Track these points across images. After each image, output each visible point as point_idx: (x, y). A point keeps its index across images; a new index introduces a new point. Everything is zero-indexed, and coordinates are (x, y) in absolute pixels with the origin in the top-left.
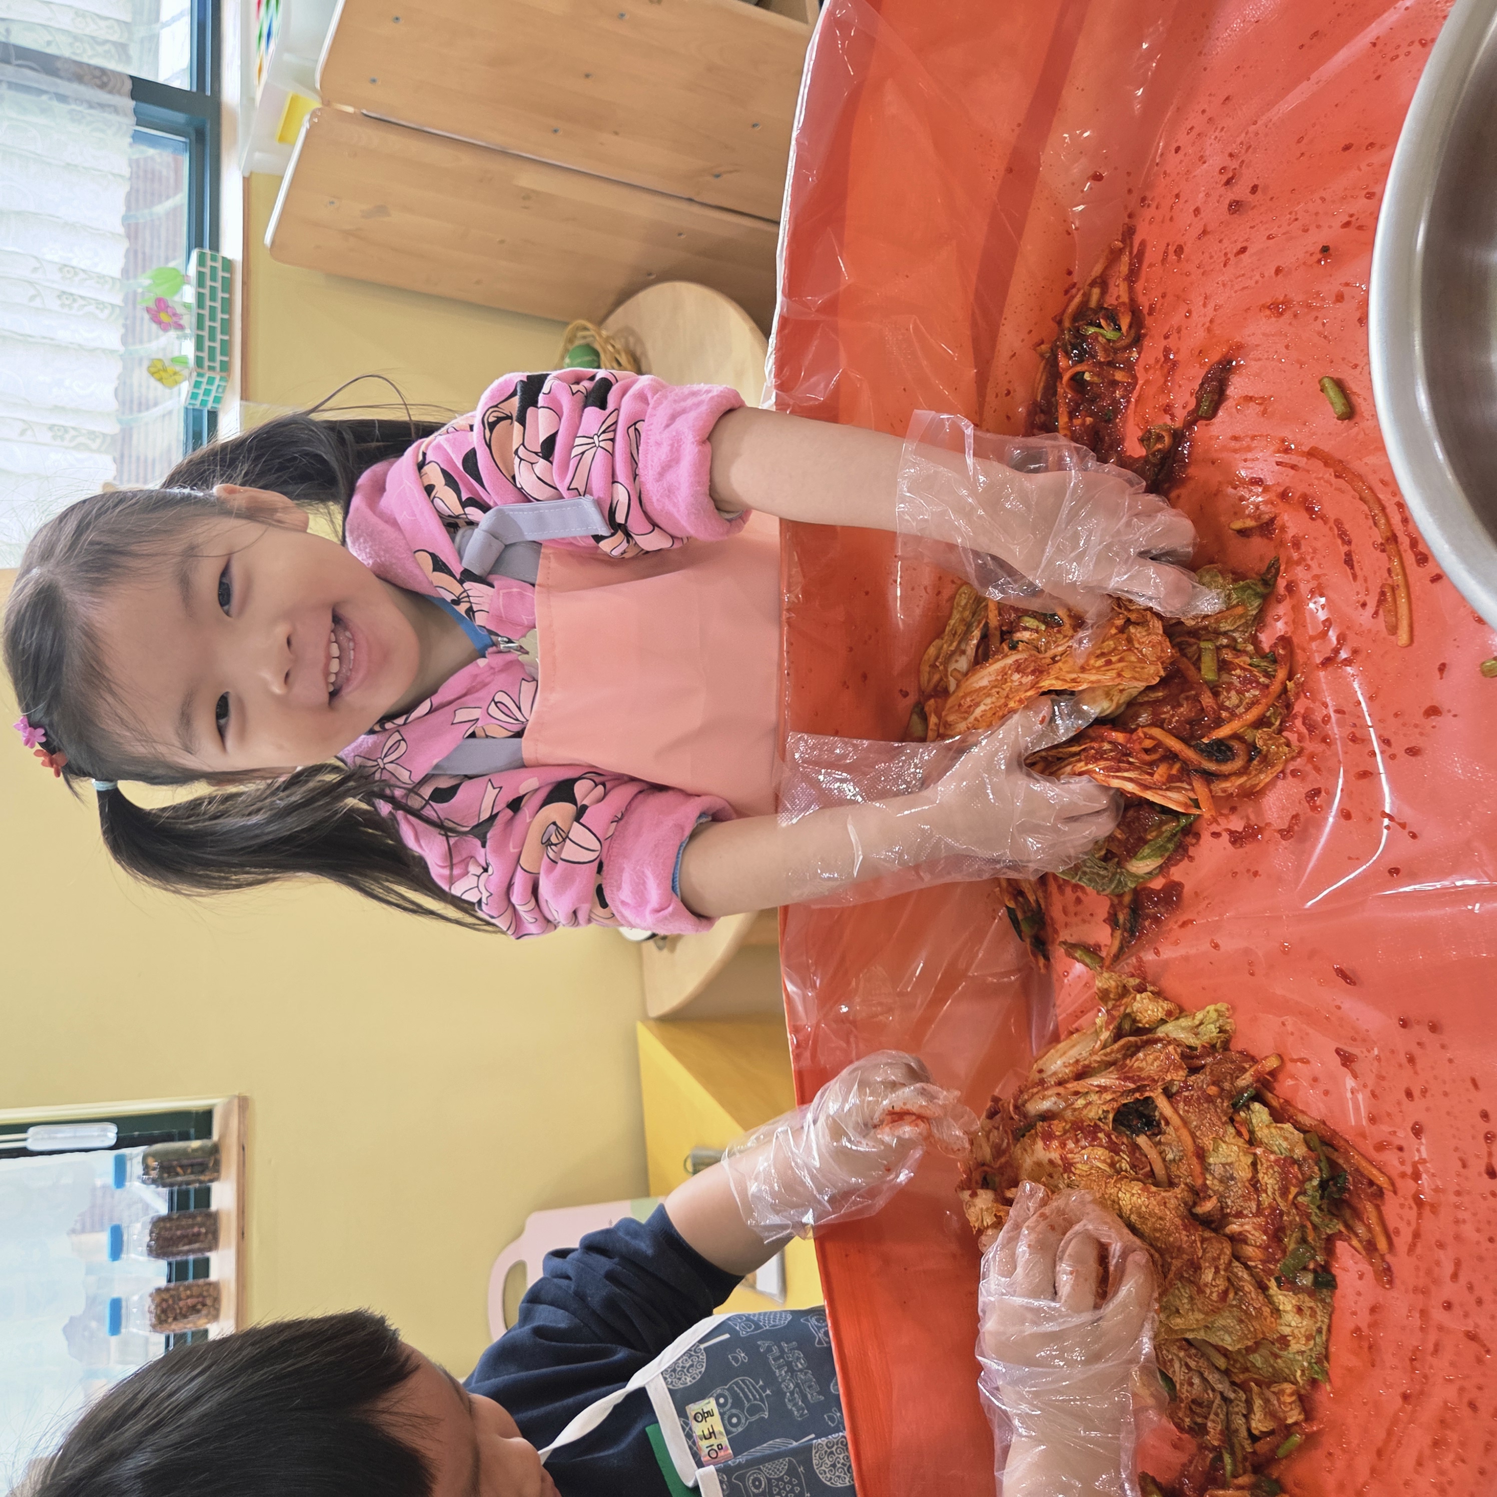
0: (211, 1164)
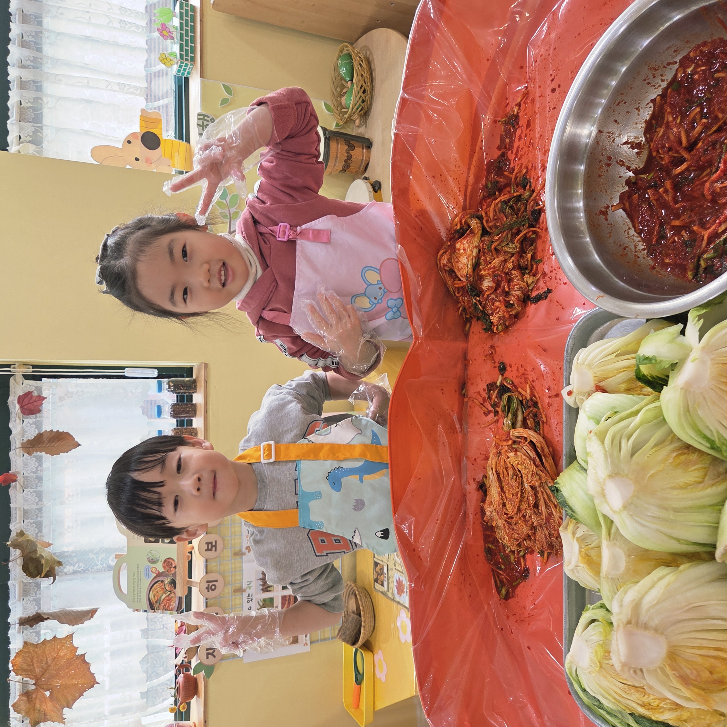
0: (193, 387)
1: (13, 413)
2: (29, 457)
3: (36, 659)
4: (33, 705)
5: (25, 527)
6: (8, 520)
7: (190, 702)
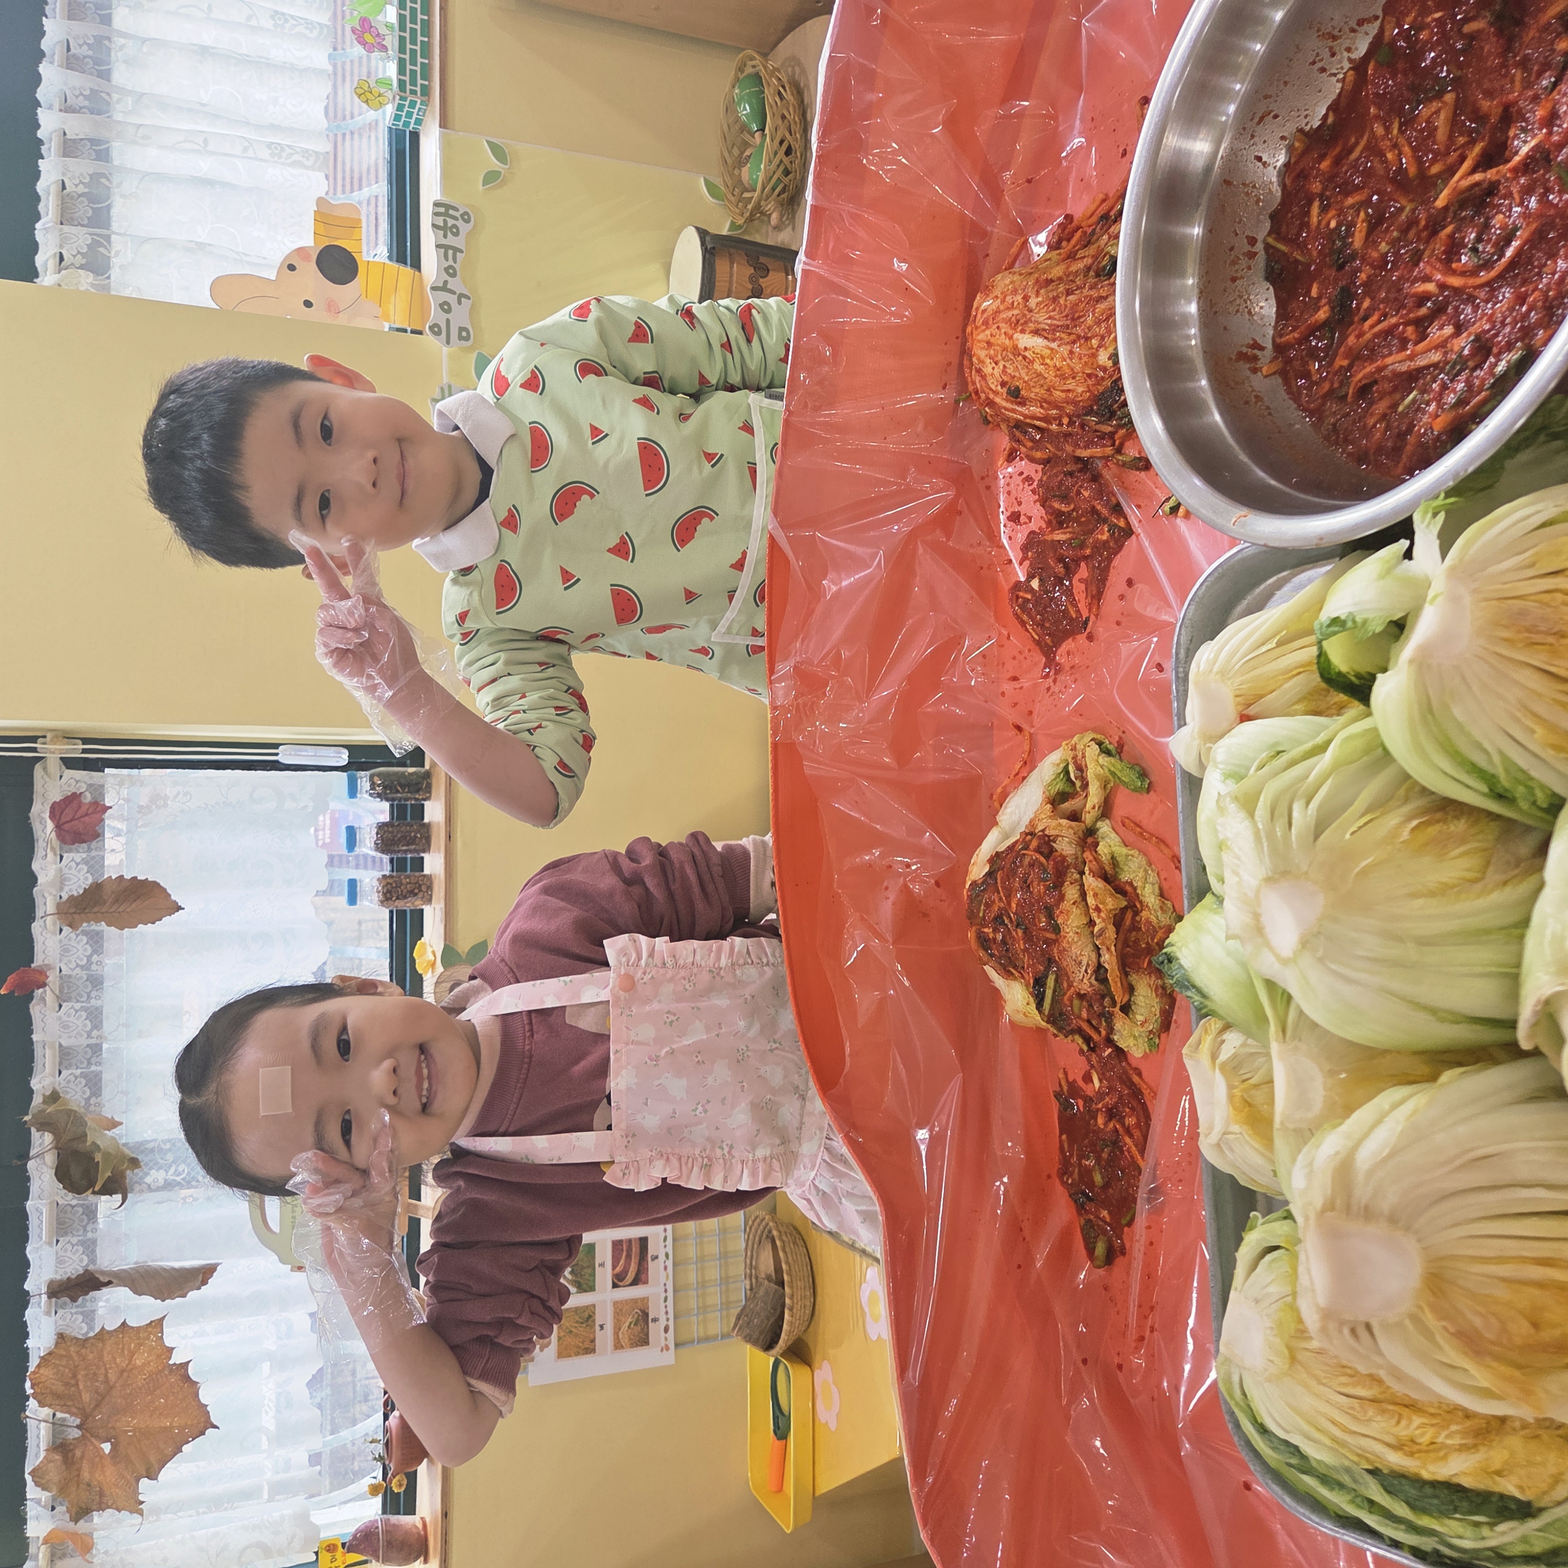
0: (424, 787)
1: (41, 841)
2: (73, 935)
3: (83, 1372)
4: (75, 1473)
5: (63, 1084)
6: (28, 1070)
7: (415, 1472)
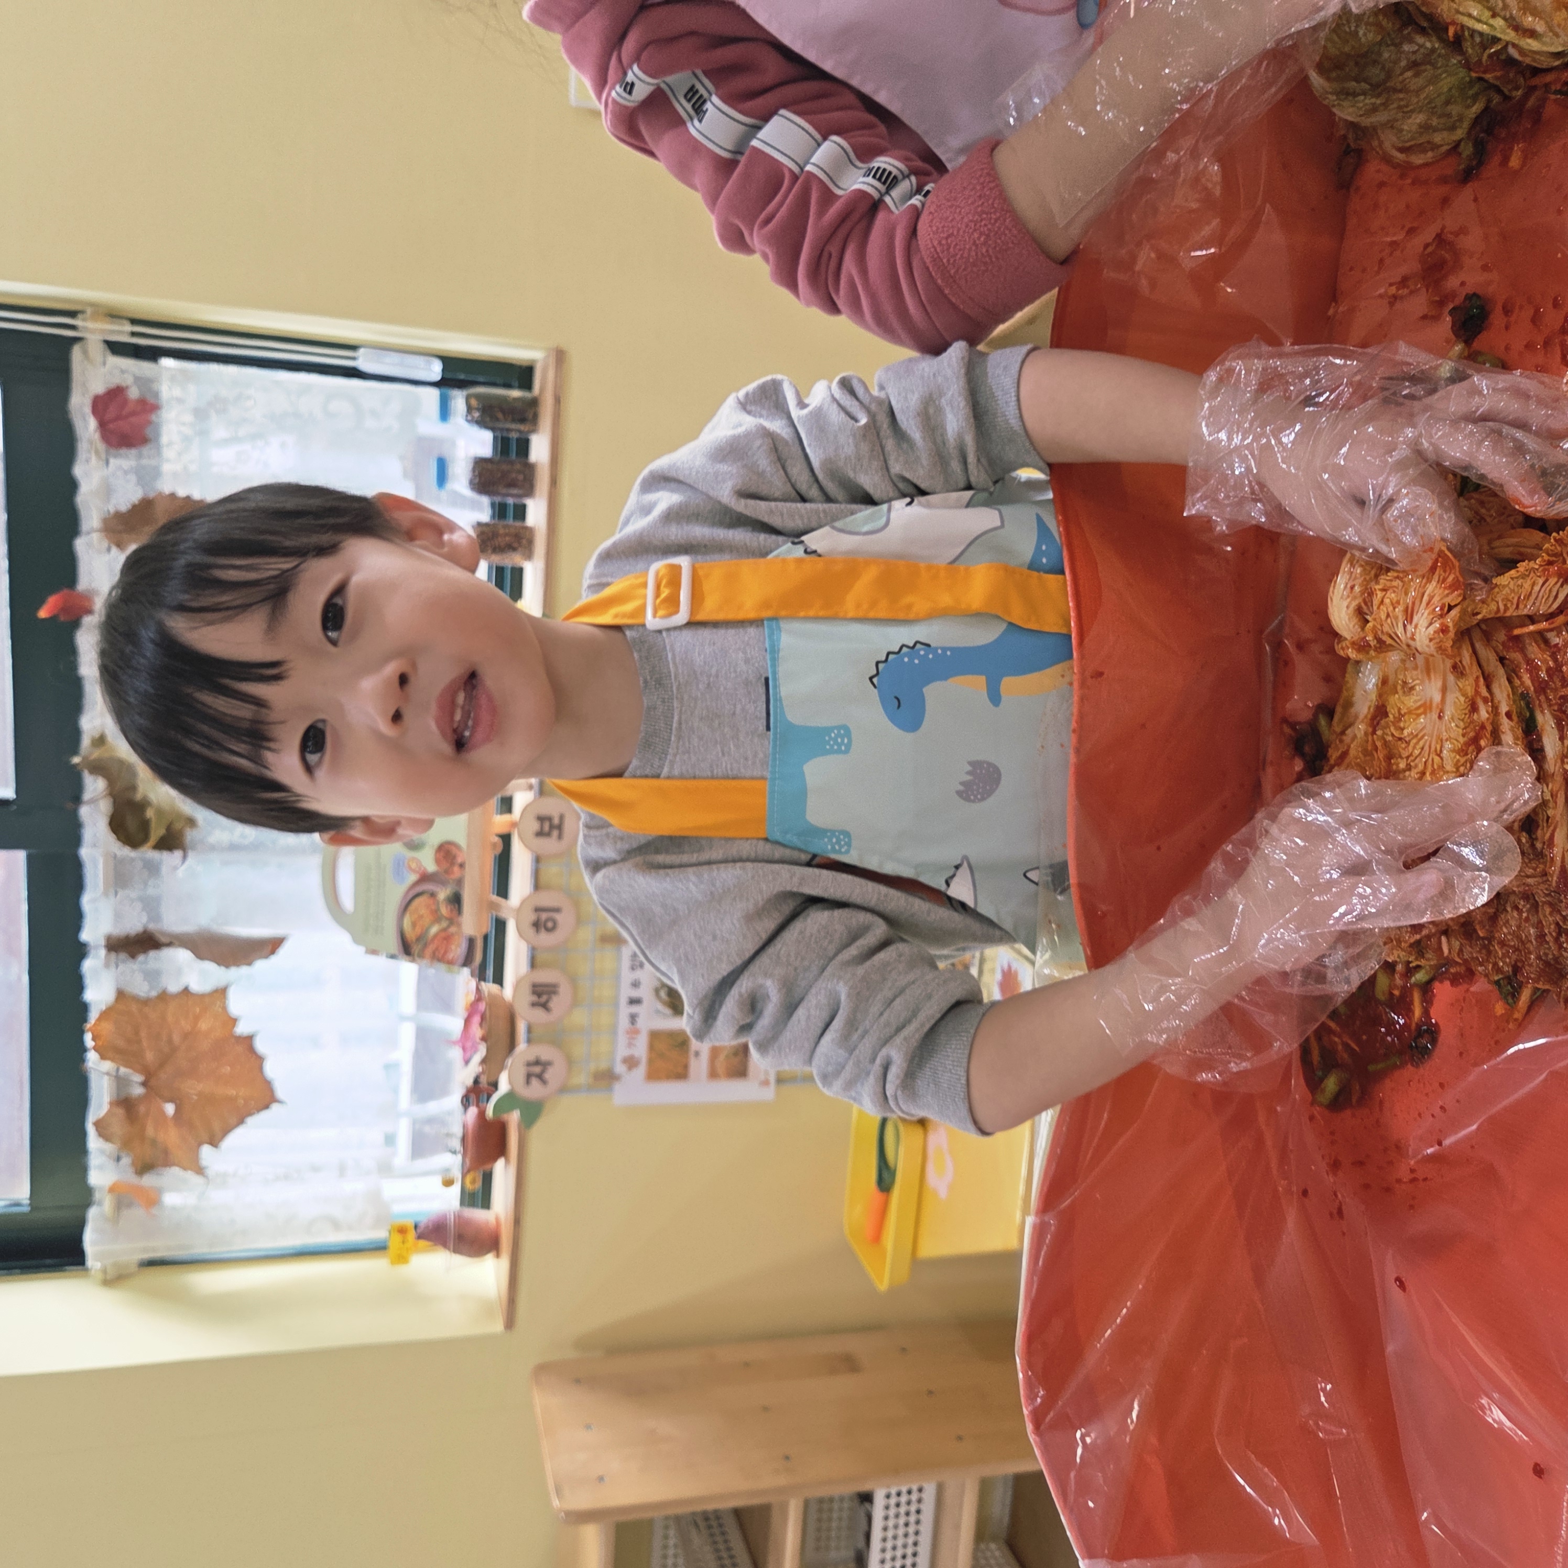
0: (531, 416)
1: (83, 441)
3: (145, 1031)
4: (138, 1129)
6: (78, 708)
7: (491, 1168)
